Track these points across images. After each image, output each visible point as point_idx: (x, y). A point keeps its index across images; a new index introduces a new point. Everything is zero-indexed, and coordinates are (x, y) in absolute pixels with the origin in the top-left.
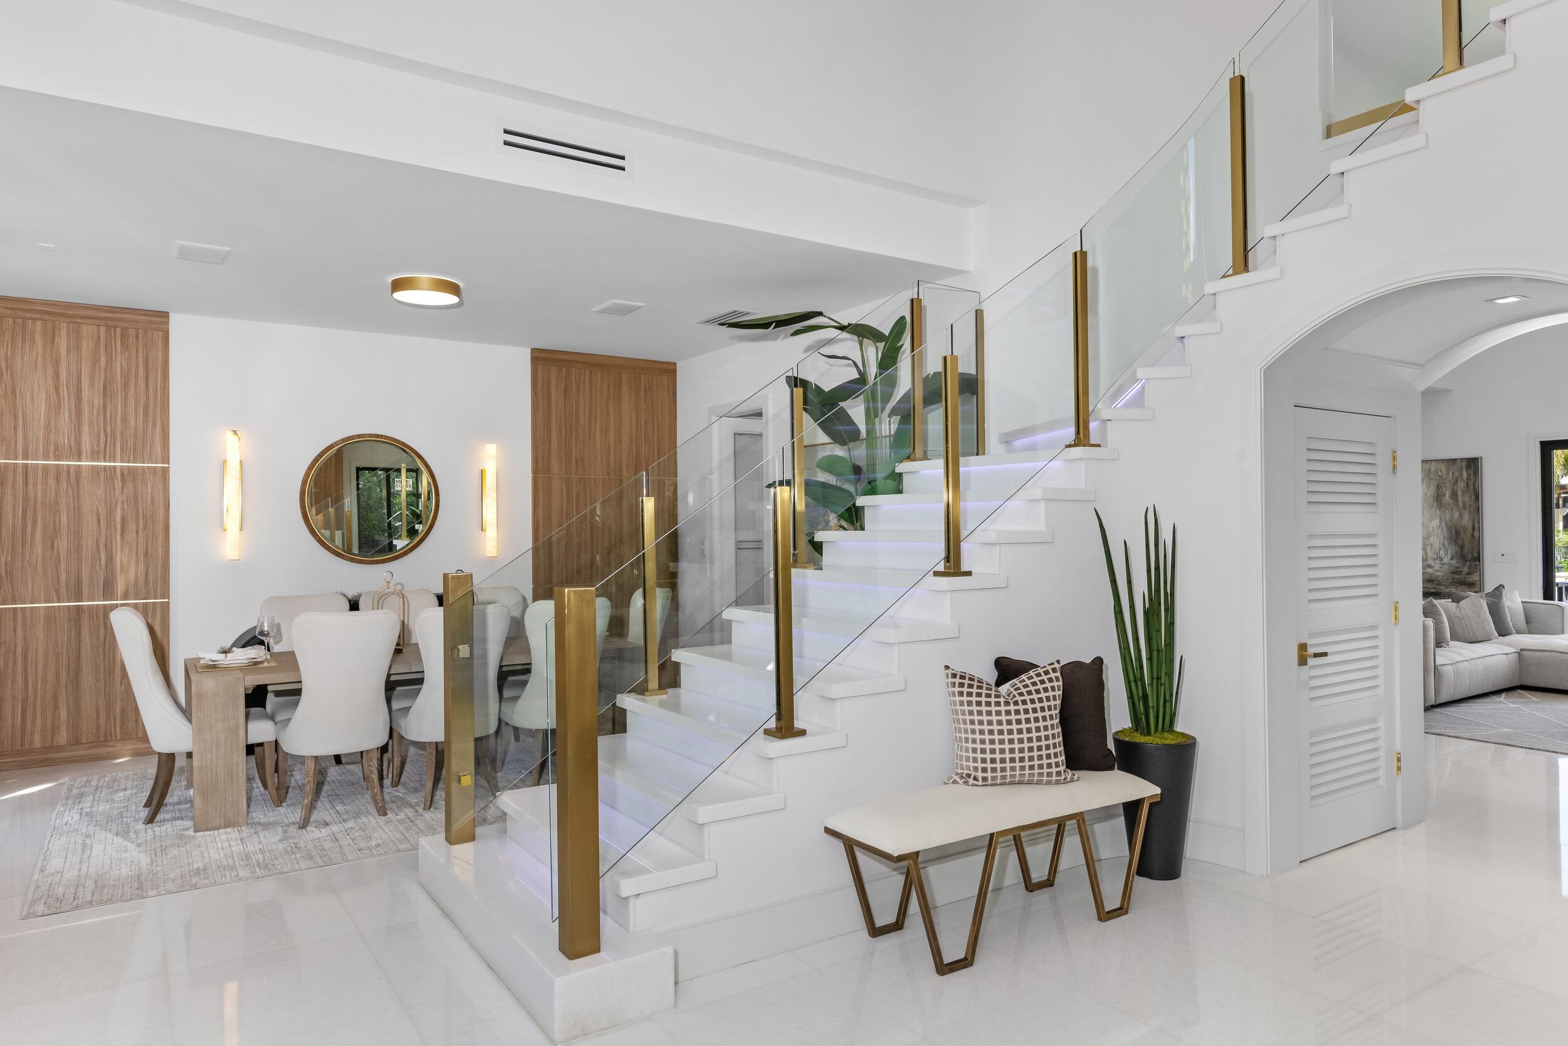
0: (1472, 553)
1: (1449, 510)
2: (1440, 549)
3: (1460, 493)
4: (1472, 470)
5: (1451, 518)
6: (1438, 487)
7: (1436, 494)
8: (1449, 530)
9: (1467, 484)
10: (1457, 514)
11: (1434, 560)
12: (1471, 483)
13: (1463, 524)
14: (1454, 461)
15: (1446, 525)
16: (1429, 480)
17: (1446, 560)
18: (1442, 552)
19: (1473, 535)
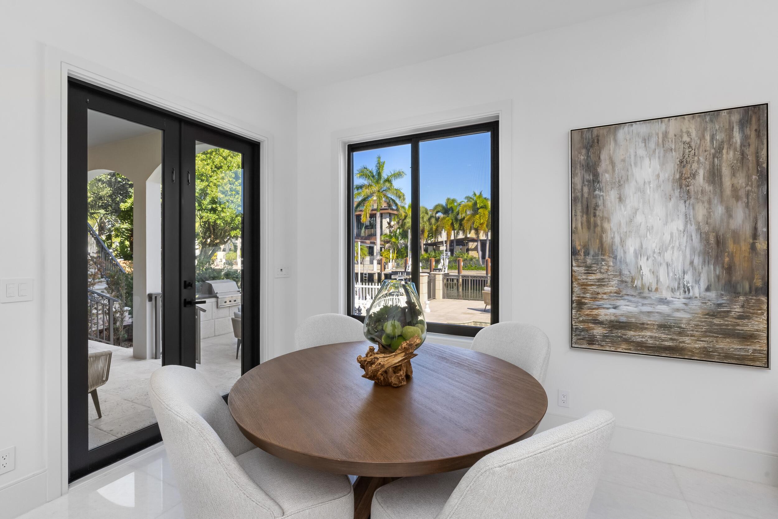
0: (751, 280)
1: (703, 203)
2: (684, 273)
3: (726, 171)
4: (754, 127)
6: (683, 163)
7: (678, 176)
8: (704, 238)
9: (743, 154)
10: (719, 210)
11: (673, 290)
12: (750, 152)
15: (698, 229)
16: (666, 151)
17: (696, 291)
18: (688, 278)
19: (753, 248)
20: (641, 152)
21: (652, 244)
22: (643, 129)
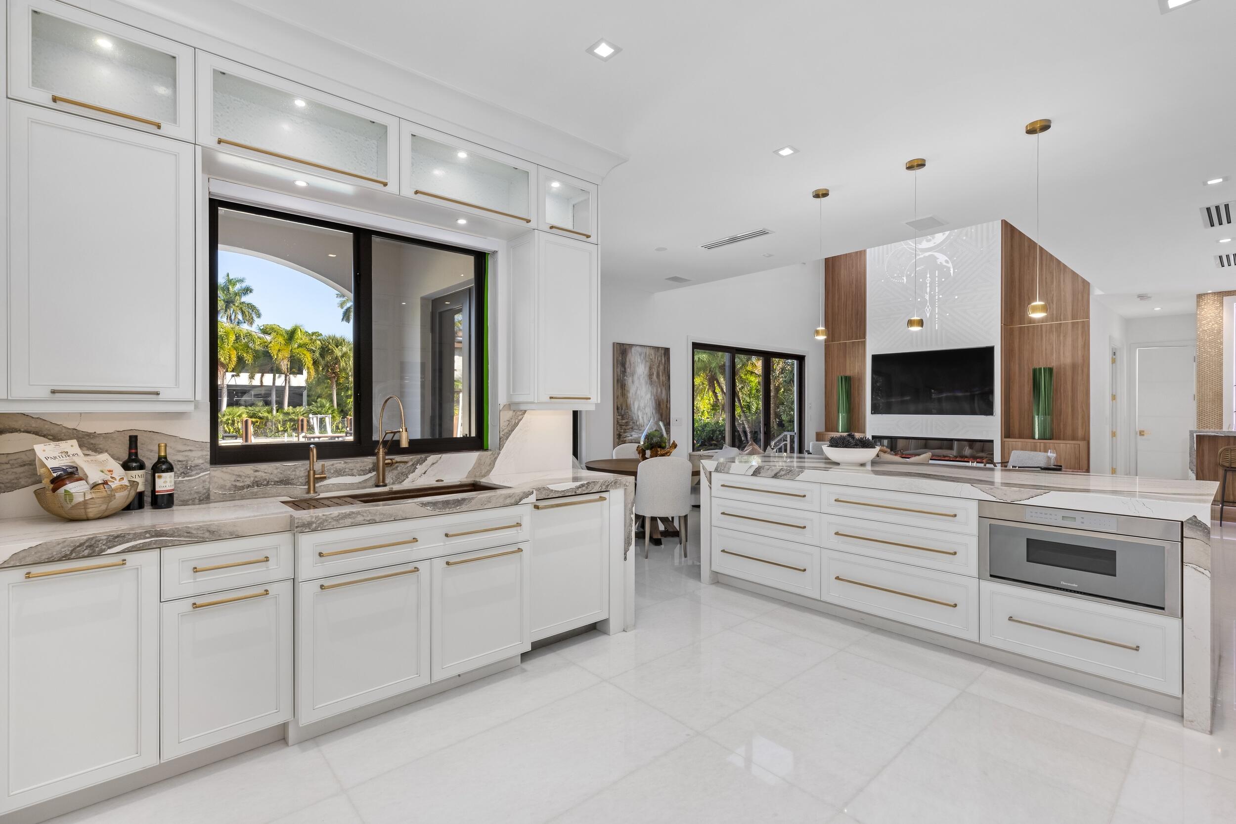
0: (666, 419)
1: (655, 386)
3: (661, 374)
4: (666, 357)
5: (657, 393)
6: (650, 368)
7: (649, 374)
8: (656, 403)
9: (664, 367)
10: (659, 390)
12: (666, 367)
13: (662, 398)
14: (658, 348)
15: (654, 398)
16: (646, 362)
19: (667, 406)
20: (639, 360)
21: (642, 405)
22: (638, 348)
